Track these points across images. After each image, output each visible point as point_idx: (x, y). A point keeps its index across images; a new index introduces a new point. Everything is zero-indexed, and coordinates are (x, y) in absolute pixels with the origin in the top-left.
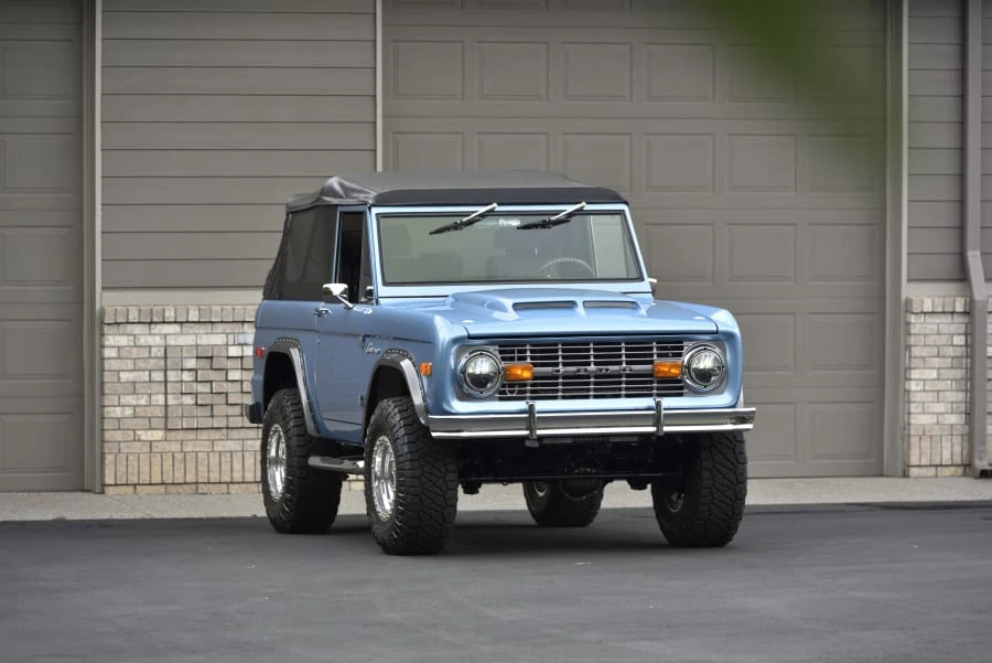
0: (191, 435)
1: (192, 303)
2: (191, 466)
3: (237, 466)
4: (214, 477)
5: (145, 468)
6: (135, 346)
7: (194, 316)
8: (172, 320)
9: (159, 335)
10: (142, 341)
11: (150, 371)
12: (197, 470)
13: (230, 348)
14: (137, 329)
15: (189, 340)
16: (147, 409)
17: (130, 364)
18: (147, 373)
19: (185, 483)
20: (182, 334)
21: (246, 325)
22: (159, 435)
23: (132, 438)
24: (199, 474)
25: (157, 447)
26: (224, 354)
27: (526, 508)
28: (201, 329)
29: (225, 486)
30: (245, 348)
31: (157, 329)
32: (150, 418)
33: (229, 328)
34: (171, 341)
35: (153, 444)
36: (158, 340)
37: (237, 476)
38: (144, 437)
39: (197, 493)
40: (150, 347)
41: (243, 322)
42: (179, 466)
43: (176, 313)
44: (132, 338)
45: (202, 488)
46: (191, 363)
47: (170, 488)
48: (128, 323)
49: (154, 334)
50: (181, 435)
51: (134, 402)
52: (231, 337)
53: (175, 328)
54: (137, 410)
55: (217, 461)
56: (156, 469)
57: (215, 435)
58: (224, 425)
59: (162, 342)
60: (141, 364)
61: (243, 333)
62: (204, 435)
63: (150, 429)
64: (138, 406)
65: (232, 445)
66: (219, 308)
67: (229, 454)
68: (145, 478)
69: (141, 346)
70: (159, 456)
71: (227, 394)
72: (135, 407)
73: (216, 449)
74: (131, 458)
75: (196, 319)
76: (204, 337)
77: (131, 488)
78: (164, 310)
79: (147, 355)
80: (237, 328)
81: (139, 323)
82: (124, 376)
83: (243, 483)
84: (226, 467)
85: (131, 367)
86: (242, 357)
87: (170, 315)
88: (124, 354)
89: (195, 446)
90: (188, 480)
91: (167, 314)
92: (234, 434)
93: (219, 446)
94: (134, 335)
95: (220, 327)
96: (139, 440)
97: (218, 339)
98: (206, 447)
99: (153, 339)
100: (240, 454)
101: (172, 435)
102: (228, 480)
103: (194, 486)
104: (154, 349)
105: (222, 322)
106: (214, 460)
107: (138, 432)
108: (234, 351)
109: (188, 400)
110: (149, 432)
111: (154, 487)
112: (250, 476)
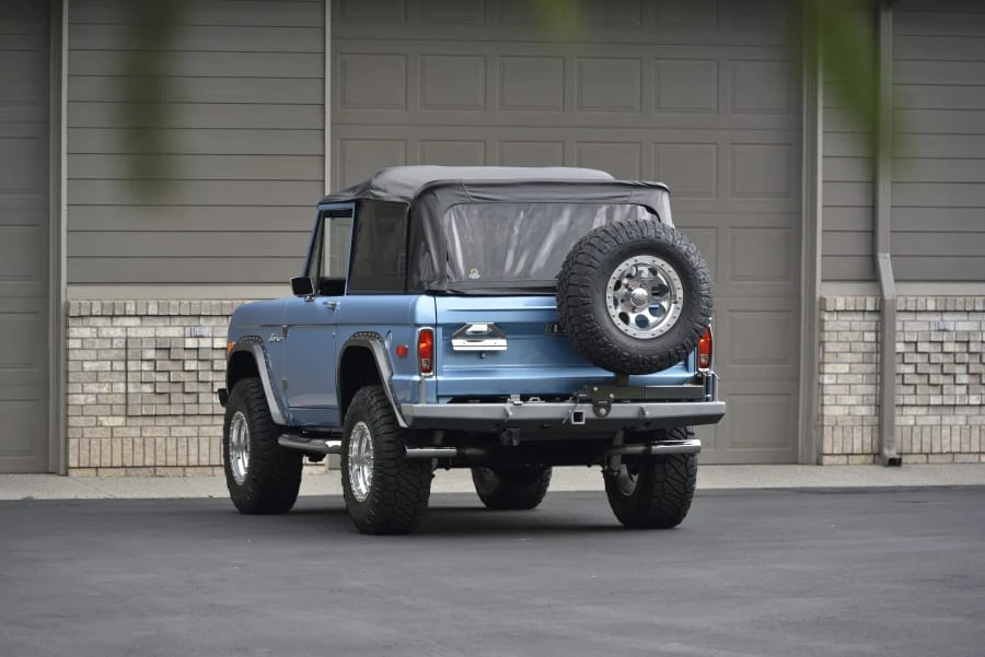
0: (150, 421)
1: (152, 298)
2: (149, 451)
3: (193, 450)
4: (172, 461)
5: (107, 452)
6: (98, 337)
7: (153, 310)
8: (133, 313)
9: (121, 327)
10: (105, 332)
11: (112, 361)
12: (155, 452)
13: (187, 340)
14: (100, 322)
15: (149, 332)
16: (109, 396)
17: (93, 355)
18: (109, 363)
19: (144, 467)
20: (141, 326)
21: (202, 319)
22: (120, 421)
23: (94, 424)
24: (158, 458)
25: (118, 433)
26: (182, 346)
27: (474, 490)
28: (160, 322)
29: (181, 469)
30: (201, 340)
31: (119, 322)
32: (111, 405)
33: (185, 321)
34: (132, 333)
35: (114, 430)
36: (119, 332)
37: (193, 460)
38: (106, 423)
39: (155, 475)
40: (112, 338)
41: (199, 316)
42: (139, 450)
43: (136, 307)
44: (94, 330)
45: (160, 471)
46: (150, 354)
47: (129, 470)
48: (91, 316)
49: (116, 327)
50: (140, 422)
51: (96, 390)
52: (188, 330)
53: (136, 321)
54: (100, 397)
55: (174, 445)
56: (117, 454)
57: (173, 421)
58: (181, 412)
59: (123, 335)
60: (103, 355)
61: (199, 326)
62: (162, 421)
63: (112, 415)
64: (100, 393)
65: (187, 431)
66: (176, 302)
67: (185, 439)
68: (106, 461)
69: (103, 338)
70: (119, 441)
71: (183, 382)
72: (98, 394)
73: (173, 434)
74: (93, 442)
75: (155, 313)
76: (163, 330)
77: (94, 471)
78: (125, 304)
79: (109, 346)
80: (194, 322)
81: (102, 316)
82: (87, 366)
83: (199, 466)
84: (182, 452)
85: (93, 356)
86: (198, 349)
87: (131, 309)
88: (87, 345)
89: (154, 431)
90: (147, 463)
91: (128, 308)
92: (190, 421)
93: (176, 432)
94: (98, 328)
95: (177, 321)
96: (101, 426)
97: (174, 332)
98: (163, 432)
99: (115, 331)
100: (196, 439)
101: (130, 421)
102: (184, 463)
103: (152, 469)
104: (115, 341)
105: (180, 316)
106: (171, 445)
107: (100, 418)
108: (190, 343)
109: (148, 389)
110: (111, 418)
111: (115, 470)
112: (204, 460)
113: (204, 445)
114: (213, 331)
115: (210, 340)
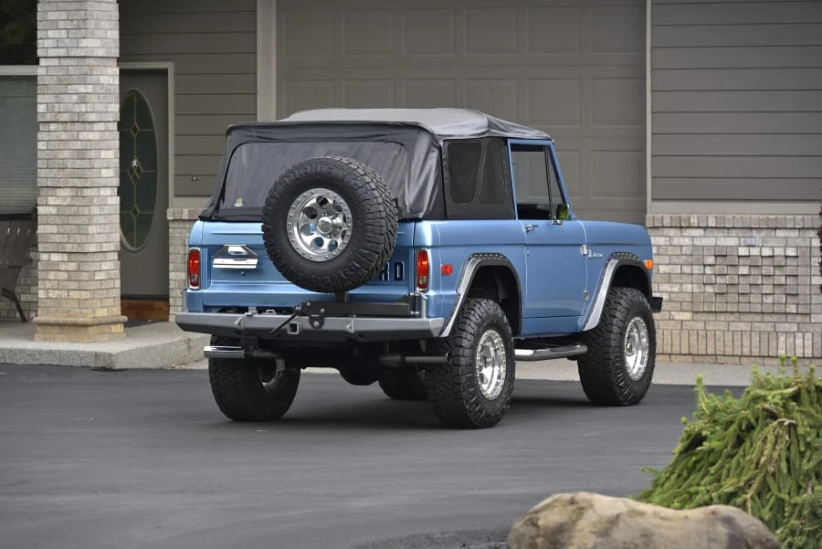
0: (712, 317)
1: (711, 213)
2: (711, 342)
3: (746, 343)
4: (729, 351)
5: (676, 342)
6: (670, 245)
7: (712, 223)
8: (696, 225)
9: (689, 237)
10: (676, 241)
11: (681, 265)
12: (715, 343)
13: (740, 249)
14: (672, 232)
15: (711, 242)
16: (680, 295)
17: (666, 259)
18: (679, 267)
19: (707, 355)
20: (705, 236)
21: (754, 231)
22: (688, 316)
23: (667, 318)
24: (717, 348)
25: (687, 326)
26: (735, 254)
28: (720, 233)
29: (737, 358)
30: (751, 249)
31: (687, 232)
32: (681, 302)
33: (741, 233)
34: (697, 242)
35: (684, 323)
36: (687, 241)
37: (746, 351)
38: (676, 317)
39: (716, 363)
40: (681, 246)
41: (752, 228)
42: (702, 341)
43: (698, 220)
44: (668, 239)
45: (720, 359)
46: (711, 260)
47: (695, 357)
48: (663, 227)
49: (684, 236)
50: (704, 317)
51: (669, 290)
52: (742, 239)
53: (701, 232)
54: (672, 296)
55: (731, 337)
56: (685, 343)
57: (731, 318)
58: (735, 310)
59: (691, 243)
60: (675, 260)
61: (752, 237)
62: (722, 317)
63: (681, 311)
64: (672, 292)
65: (742, 326)
66: (731, 216)
67: (740, 333)
68: (676, 350)
69: (674, 246)
70: (686, 332)
71: (738, 285)
72: (670, 293)
73: (731, 328)
74: (666, 333)
75: (714, 225)
76: (722, 239)
77: (667, 357)
78: (689, 218)
79: (679, 253)
80: (747, 233)
81: (671, 227)
82: (662, 269)
83: (751, 356)
84: (737, 343)
85: (667, 262)
86: (748, 257)
87: (694, 221)
88: (662, 251)
89: (715, 325)
90: (709, 352)
91: (692, 221)
92: (745, 317)
93: (733, 327)
94: (670, 237)
95: (734, 232)
96: (673, 320)
97: (731, 241)
98: (723, 326)
99: (683, 239)
100: (748, 333)
101: (697, 316)
102: (739, 353)
103: (714, 357)
104: (684, 249)
105: (734, 228)
106: (729, 337)
107: (673, 313)
108: (742, 251)
109: (709, 289)
110: (681, 313)
111: (682, 357)
112: (755, 352)
113: (756, 339)
114: (763, 242)
115: (758, 249)
